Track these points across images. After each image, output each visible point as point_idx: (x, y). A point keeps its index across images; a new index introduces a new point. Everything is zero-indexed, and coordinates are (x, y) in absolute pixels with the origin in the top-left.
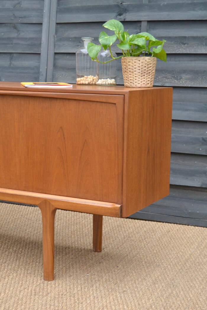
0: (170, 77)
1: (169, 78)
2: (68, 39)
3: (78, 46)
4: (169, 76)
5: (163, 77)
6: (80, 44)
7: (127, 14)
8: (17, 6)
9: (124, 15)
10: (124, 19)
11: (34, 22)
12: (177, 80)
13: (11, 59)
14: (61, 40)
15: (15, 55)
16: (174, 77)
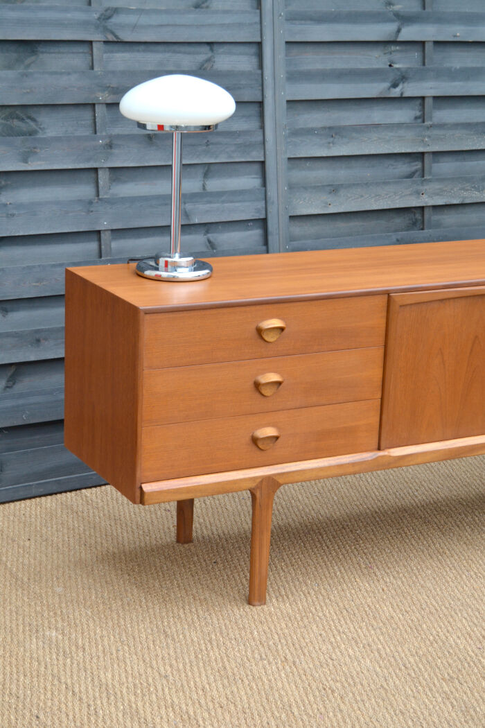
0: (469, 188)
1: (467, 190)
2: (309, 132)
3: (329, 143)
4: (468, 186)
5: (461, 189)
6: (332, 139)
7: (406, 84)
8: (205, 66)
9: (400, 87)
10: (402, 94)
11: (246, 100)
12: (479, 191)
13: (206, 175)
14: (297, 133)
15: (212, 168)
16: (474, 187)
